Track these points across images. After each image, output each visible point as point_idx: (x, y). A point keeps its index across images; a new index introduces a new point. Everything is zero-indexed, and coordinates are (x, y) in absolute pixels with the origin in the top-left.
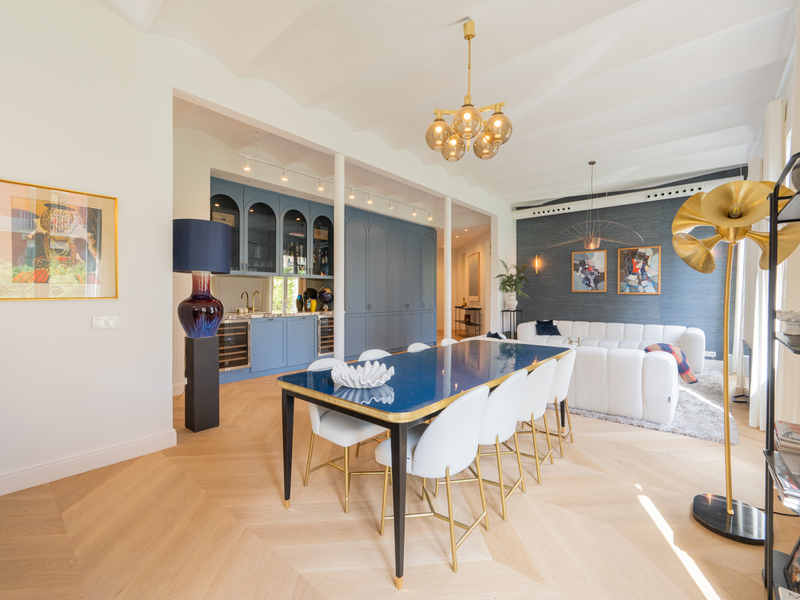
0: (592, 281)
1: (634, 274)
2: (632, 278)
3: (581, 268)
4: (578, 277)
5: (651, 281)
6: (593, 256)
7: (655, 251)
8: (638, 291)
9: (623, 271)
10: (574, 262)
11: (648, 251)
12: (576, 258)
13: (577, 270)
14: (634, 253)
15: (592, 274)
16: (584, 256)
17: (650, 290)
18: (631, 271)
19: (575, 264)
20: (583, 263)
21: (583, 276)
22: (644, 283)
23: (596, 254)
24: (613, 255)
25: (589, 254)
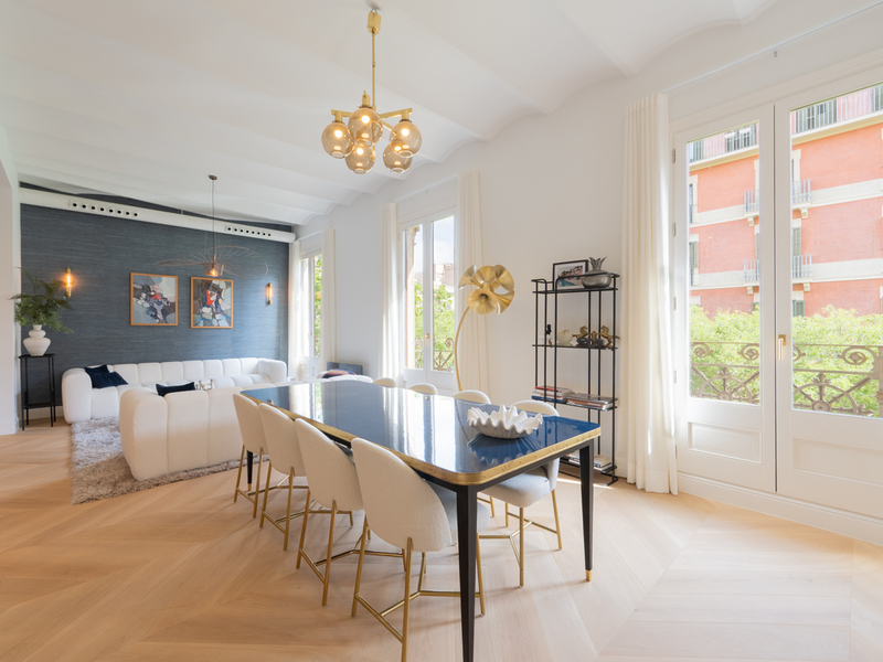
0: (159, 312)
1: (208, 306)
2: (206, 310)
3: (144, 295)
4: (140, 305)
5: (225, 315)
6: (160, 281)
7: (228, 285)
8: (212, 325)
9: (197, 302)
10: (133, 285)
11: (222, 284)
12: (137, 280)
13: (139, 297)
14: (208, 284)
15: (159, 303)
16: (149, 279)
17: (224, 324)
18: (205, 303)
19: (135, 289)
20: (147, 289)
21: (147, 305)
22: (218, 316)
23: (165, 279)
24: (184, 284)
25: (154, 278)
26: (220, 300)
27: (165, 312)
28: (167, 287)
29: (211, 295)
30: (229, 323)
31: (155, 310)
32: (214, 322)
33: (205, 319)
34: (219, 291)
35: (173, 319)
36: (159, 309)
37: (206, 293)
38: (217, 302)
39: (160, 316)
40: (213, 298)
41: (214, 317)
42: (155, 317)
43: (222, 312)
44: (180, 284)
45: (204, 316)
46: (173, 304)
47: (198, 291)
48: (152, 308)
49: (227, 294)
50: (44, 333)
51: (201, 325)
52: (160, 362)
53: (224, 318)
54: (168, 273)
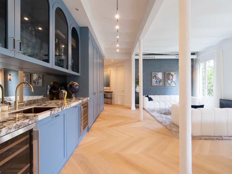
0: (158, 82)
3: (155, 78)
4: (154, 80)
6: (158, 74)
7: (175, 74)
8: (171, 85)
9: (167, 79)
10: (153, 75)
11: (173, 74)
15: (158, 80)
16: (156, 74)
17: (174, 85)
20: (155, 76)
21: (155, 80)
22: (172, 83)
23: (159, 73)
25: (157, 73)
26: (173, 78)
27: (159, 82)
28: (160, 75)
29: (171, 77)
30: (175, 85)
31: (157, 82)
32: (171, 84)
33: (169, 84)
34: (172, 76)
35: (161, 84)
36: (158, 81)
37: (169, 76)
38: (172, 79)
39: (158, 83)
40: (171, 78)
41: (171, 83)
42: (157, 83)
43: (173, 81)
44: (163, 74)
45: (169, 83)
46: (161, 80)
47: (167, 76)
48: (157, 81)
49: (175, 76)
51: (168, 85)
52: (159, 95)
53: (174, 83)
54: (160, 72)
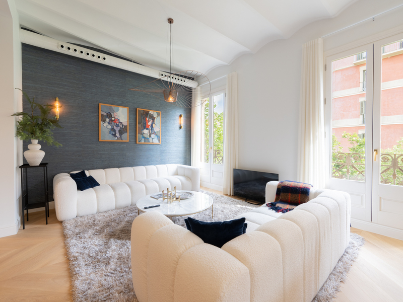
0: (117, 132)
1: (147, 129)
2: (146, 131)
3: (108, 120)
4: (105, 126)
5: (156, 135)
6: (118, 110)
7: (159, 115)
8: (149, 142)
9: (140, 126)
10: (101, 113)
11: (155, 114)
12: (103, 109)
13: (104, 121)
14: (147, 114)
15: (117, 126)
16: (111, 108)
17: (156, 141)
18: (145, 127)
19: (102, 115)
20: (109, 115)
21: (110, 127)
22: (153, 136)
23: (121, 109)
24: (133, 113)
25: (114, 107)
26: (154, 125)
27: (121, 133)
28: (122, 115)
29: (149, 121)
30: (159, 141)
31: (114, 131)
32: (150, 139)
33: (145, 138)
34: (153, 119)
35: (126, 137)
36: (117, 129)
37: (146, 120)
38: (152, 126)
39: (118, 135)
40: (150, 123)
41: (150, 136)
42: (115, 135)
43: (155, 132)
44: (130, 112)
45: (145, 135)
46: (126, 127)
47: (140, 119)
48: (113, 129)
49: (158, 120)
50: (39, 147)
51: (143, 142)
52: (119, 167)
53: (156, 138)
54: (123, 105)
